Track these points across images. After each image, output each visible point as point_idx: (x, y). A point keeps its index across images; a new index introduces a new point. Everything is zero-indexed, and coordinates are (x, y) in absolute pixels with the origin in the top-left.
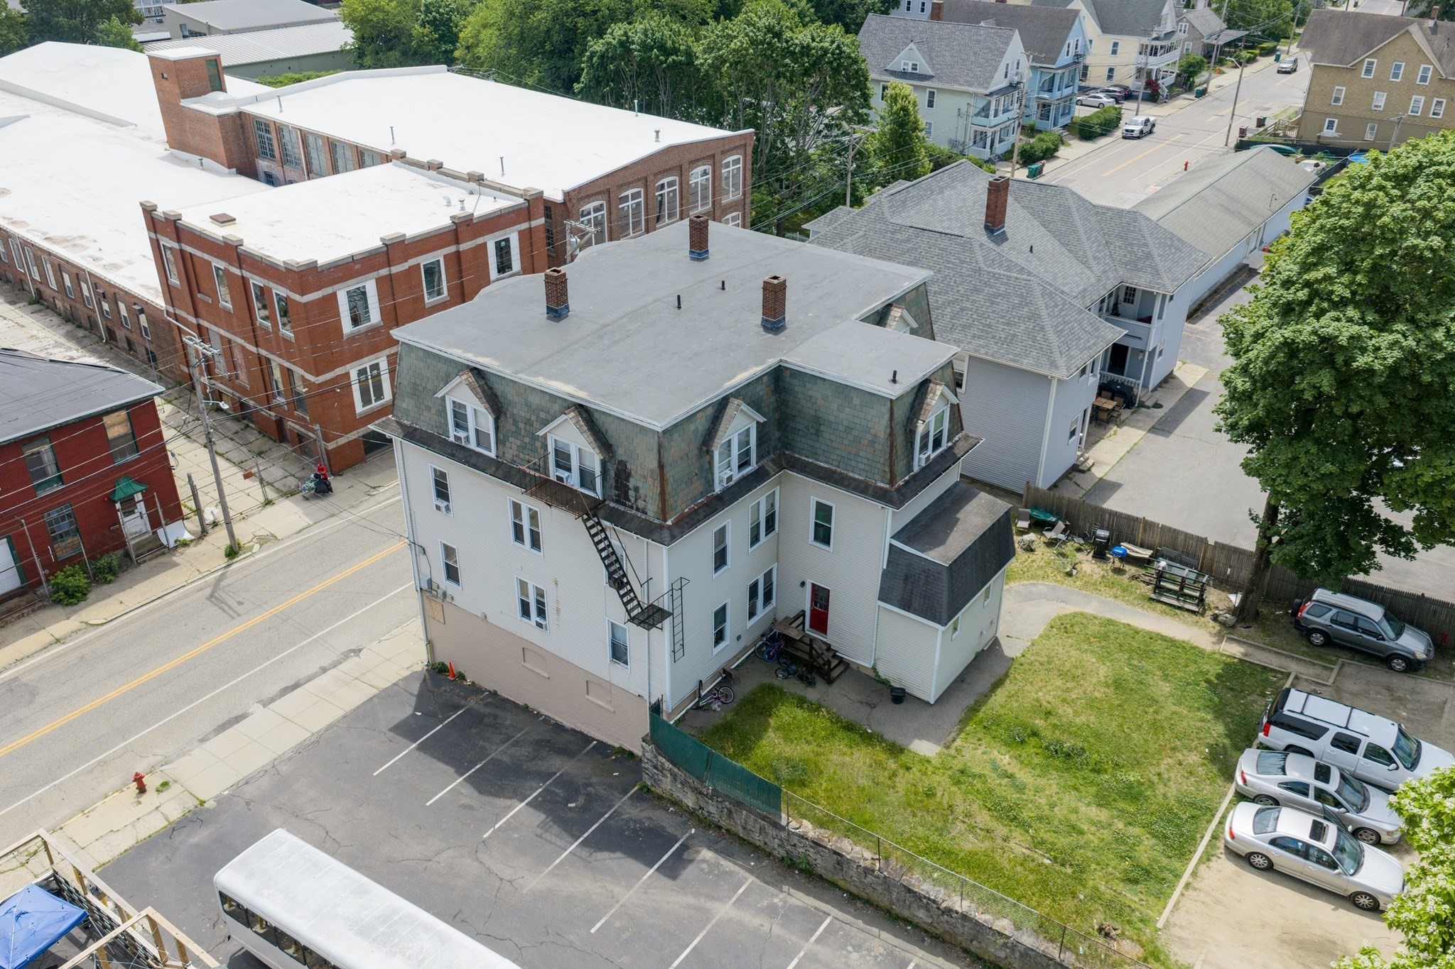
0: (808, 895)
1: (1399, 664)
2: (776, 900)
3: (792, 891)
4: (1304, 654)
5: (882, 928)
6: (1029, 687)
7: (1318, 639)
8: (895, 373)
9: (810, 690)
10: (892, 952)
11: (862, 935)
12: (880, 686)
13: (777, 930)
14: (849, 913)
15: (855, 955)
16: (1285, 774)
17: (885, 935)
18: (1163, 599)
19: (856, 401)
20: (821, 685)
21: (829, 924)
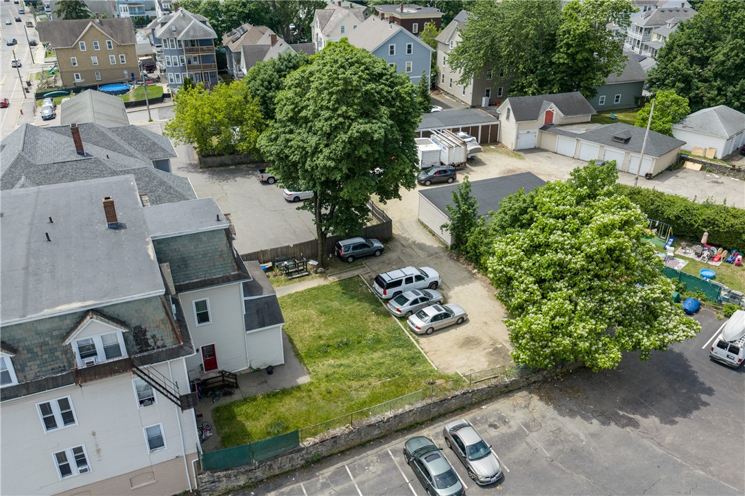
0: (328, 467)
1: (378, 253)
2: (321, 481)
3: (321, 472)
4: (352, 267)
5: (365, 452)
6: (301, 334)
7: (350, 260)
8: (218, 216)
9: (233, 396)
10: (378, 455)
11: (363, 460)
12: (258, 372)
13: (338, 488)
14: (349, 459)
15: (371, 468)
16: (408, 300)
17: (369, 453)
18: (294, 276)
19: (204, 239)
20: (237, 391)
21: (349, 468)
